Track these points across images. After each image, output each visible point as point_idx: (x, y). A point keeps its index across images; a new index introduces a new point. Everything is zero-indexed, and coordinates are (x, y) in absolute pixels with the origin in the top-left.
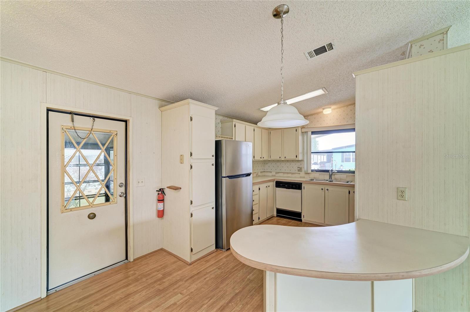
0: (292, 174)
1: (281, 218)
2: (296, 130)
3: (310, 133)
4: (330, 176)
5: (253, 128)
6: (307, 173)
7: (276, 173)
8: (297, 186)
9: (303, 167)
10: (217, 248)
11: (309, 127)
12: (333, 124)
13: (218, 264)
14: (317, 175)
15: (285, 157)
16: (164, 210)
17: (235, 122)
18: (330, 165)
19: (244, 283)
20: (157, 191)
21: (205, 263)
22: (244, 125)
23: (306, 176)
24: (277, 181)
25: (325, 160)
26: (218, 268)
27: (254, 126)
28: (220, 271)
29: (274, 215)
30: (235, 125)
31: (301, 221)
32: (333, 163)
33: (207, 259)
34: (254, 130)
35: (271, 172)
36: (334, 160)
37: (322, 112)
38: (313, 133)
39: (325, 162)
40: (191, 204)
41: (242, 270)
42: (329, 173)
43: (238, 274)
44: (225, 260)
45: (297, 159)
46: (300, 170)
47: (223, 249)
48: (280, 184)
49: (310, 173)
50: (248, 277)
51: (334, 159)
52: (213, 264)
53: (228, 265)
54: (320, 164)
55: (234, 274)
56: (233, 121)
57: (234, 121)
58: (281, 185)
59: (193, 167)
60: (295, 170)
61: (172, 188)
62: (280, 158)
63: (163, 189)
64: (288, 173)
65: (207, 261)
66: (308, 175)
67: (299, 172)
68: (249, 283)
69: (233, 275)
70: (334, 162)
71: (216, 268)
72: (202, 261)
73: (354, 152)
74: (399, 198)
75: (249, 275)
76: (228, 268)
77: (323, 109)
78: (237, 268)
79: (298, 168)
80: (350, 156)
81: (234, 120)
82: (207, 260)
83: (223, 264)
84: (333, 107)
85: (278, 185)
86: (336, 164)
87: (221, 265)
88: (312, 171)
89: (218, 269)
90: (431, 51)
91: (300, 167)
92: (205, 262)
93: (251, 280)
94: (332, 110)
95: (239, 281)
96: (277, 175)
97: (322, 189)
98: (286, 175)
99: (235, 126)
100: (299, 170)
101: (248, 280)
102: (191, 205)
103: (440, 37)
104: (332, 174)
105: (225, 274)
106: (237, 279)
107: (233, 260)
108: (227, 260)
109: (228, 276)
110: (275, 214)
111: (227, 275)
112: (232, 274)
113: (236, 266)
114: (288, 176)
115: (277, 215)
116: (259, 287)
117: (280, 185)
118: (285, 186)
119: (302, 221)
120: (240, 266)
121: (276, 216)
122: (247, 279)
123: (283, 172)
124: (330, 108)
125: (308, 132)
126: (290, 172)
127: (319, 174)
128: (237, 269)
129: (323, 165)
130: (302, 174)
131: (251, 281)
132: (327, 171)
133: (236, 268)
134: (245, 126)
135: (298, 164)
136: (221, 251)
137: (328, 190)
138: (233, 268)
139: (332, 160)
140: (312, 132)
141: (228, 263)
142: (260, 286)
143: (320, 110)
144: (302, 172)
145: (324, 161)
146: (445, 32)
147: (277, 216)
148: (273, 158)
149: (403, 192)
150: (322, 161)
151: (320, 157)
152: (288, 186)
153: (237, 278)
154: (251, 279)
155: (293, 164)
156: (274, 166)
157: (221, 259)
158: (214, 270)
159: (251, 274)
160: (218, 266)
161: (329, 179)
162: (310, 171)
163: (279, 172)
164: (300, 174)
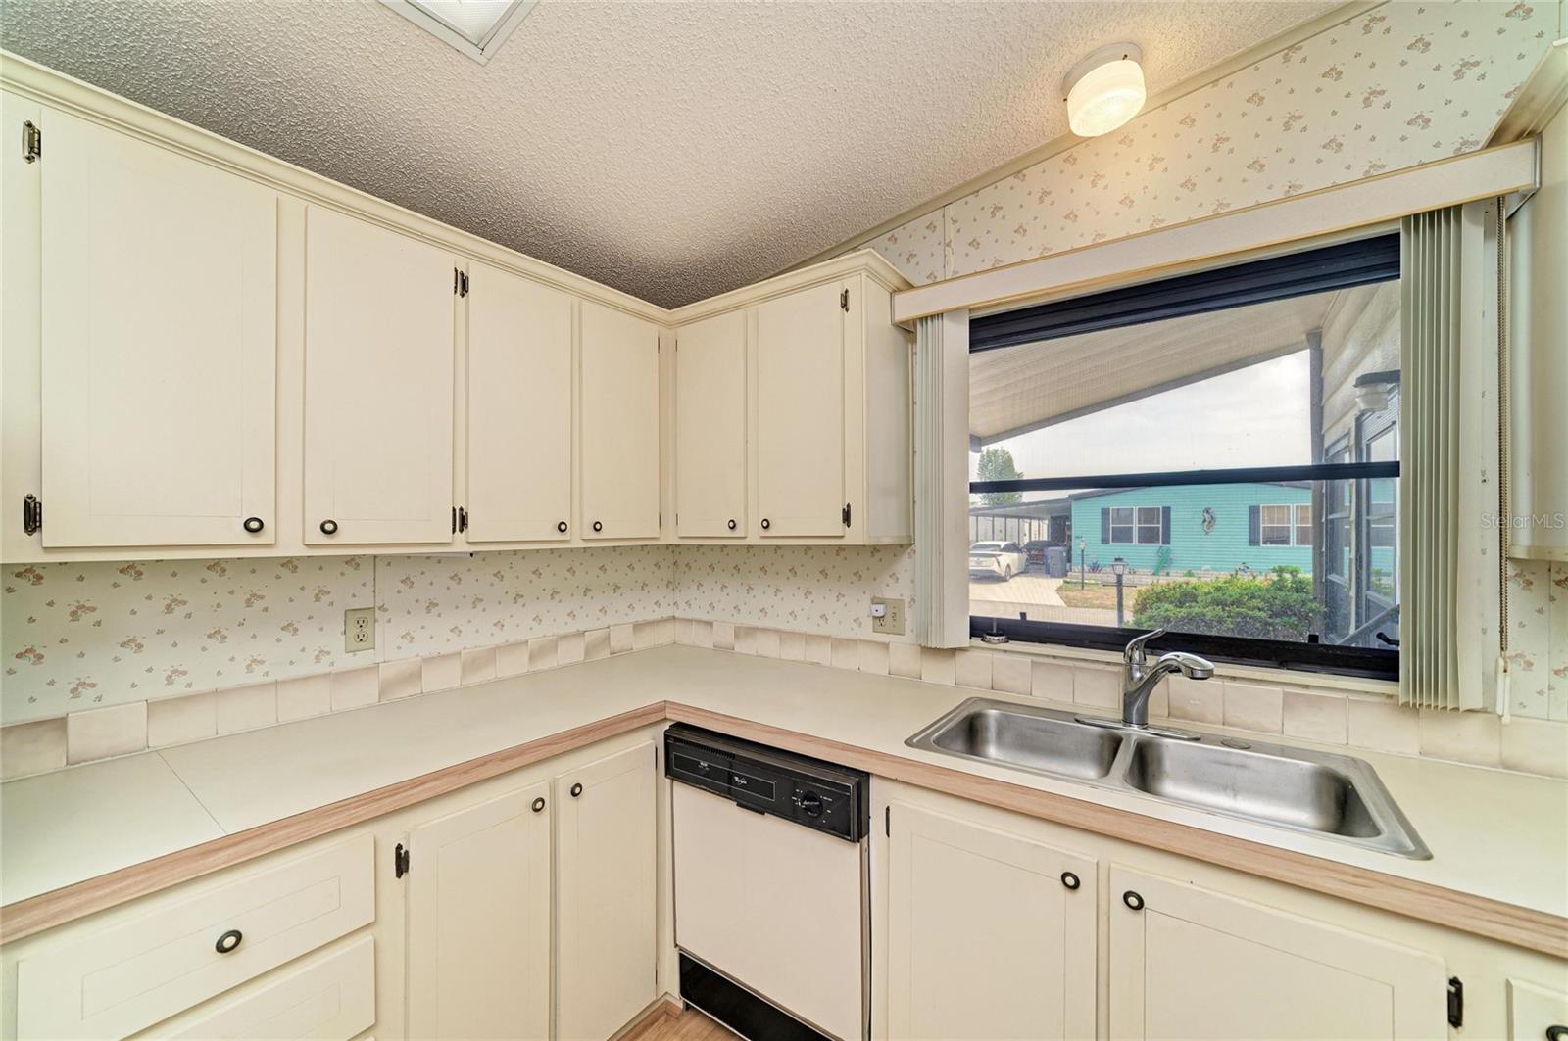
0: (838, 643)
2: (845, 296)
5: (445, 265)
6: (940, 647)
7: (737, 636)
14: (1012, 665)
18: (1062, 553)
23: (935, 669)
24: (680, 725)
25: (1044, 537)
32: (1071, 547)
35: (710, 624)
36: (1078, 537)
39: (1043, 542)
45: (855, 536)
46: (888, 617)
49: (956, 650)
51: (1074, 532)
54: (1029, 550)
60: (856, 620)
62: (732, 527)
64: (809, 638)
66: (946, 663)
67: (880, 637)
70: (1074, 542)
79: (876, 602)
80: (1132, 523)
86: (1082, 551)
96: (743, 646)
100: (880, 623)
117: (694, 766)
123: (777, 631)
126: (824, 630)
129: (1036, 553)
130: (908, 652)
139: (1070, 537)
144: (903, 635)
145: (1041, 539)
150: (1033, 539)
151: (1027, 525)
152: (751, 785)
161: (1127, 721)
162: (960, 636)
163: (755, 629)
164: (886, 646)
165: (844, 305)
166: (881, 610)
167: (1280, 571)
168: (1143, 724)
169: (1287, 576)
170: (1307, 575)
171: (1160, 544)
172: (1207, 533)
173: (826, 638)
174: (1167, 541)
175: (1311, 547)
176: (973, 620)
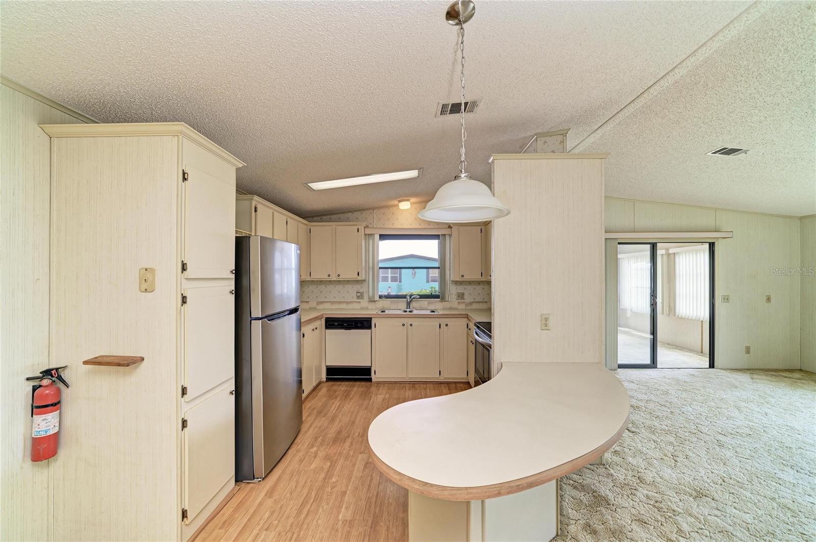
0: (347, 303)
1: (336, 383)
2: (358, 229)
3: (377, 237)
4: (408, 304)
5: (284, 218)
6: (372, 301)
7: (317, 304)
8: (363, 323)
9: (364, 292)
10: (238, 481)
11: (375, 227)
12: (411, 225)
13: (260, 519)
14: (386, 303)
15: (339, 275)
16: (59, 431)
17: (257, 201)
19: (340, 534)
20: (28, 379)
21: (222, 531)
22: (271, 211)
23: (371, 306)
24: (326, 318)
26: (265, 527)
27: (287, 215)
28: (273, 533)
29: (322, 380)
30: (256, 208)
31: (370, 380)
33: (224, 519)
34: (287, 222)
35: (308, 302)
37: (398, 205)
38: (383, 237)
40: (182, 397)
41: (321, 510)
42: (406, 299)
43: (317, 521)
44: (270, 502)
45: (359, 278)
46: (360, 296)
47: (254, 479)
48: (332, 323)
49: (376, 301)
50: (340, 516)
52: (246, 523)
53: (285, 511)
55: (308, 525)
56: (252, 199)
57: (255, 200)
58: (336, 324)
59: (188, 300)
60: (352, 297)
61: (100, 364)
62: (329, 276)
63: (57, 369)
64: (340, 303)
65: (226, 524)
66: (373, 303)
67: (358, 300)
68: (349, 529)
69: (308, 529)
71: (260, 530)
72: (214, 530)
73: (438, 268)
74: (544, 328)
75: (339, 513)
76: (288, 518)
77: (400, 201)
78: (308, 509)
79: (357, 293)
80: (388, 274)
81: (254, 198)
82: (225, 521)
83: (272, 513)
84: (413, 200)
85: (329, 325)
87: (269, 518)
88: (380, 297)
89: (266, 530)
90: (553, 152)
91: (360, 291)
92: (220, 528)
93: (350, 521)
94: (411, 204)
95: (326, 534)
96: (321, 307)
97: (404, 325)
98: (336, 306)
99: (256, 211)
100: (358, 297)
101: (343, 523)
102: (183, 399)
103: (560, 138)
104: (411, 301)
105: (290, 535)
106: (321, 532)
107: (288, 495)
108: (275, 500)
109: (299, 535)
110: (324, 376)
111: (295, 536)
112: (305, 527)
113: (303, 504)
114: (340, 307)
115: (327, 378)
116: (371, 528)
117: (334, 325)
118: (343, 325)
119: (373, 380)
120: (312, 500)
121: (325, 380)
122: (340, 523)
124: (408, 200)
125: (374, 234)
126: (344, 300)
127: (391, 302)
128: (308, 512)
130: (364, 303)
131: (351, 523)
132: (404, 297)
133: (305, 511)
134: (273, 213)
135: (357, 287)
136: (251, 485)
137: (411, 325)
138: (300, 512)
140: (380, 235)
141: (281, 507)
142: (372, 523)
143: (396, 202)
144: (363, 299)
146: (564, 133)
147: (328, 380)
148: (315, 276)
149: (546, 319)
152: (348, 325)
153: (319, 531)
154: (349, 518)
155: (349, 287)
156: (313, 292)
157: (260, 504)
158: (256, 537)
159: (342, 507)
160: (262, 522)
161: (407, 308)
162: (377, 298)
163: (324, 302)
164: (360, 302)
165: (358, 231)
166: (359, 294)
167: (432, 288)
168: (409, 308)
169: (433, 289)
170: (437, 289)
171: (398, 283)
172: (413, 278)
173: (344, 302)
174: (400, 282)
175: (437, 283)
176: (380, 296)
